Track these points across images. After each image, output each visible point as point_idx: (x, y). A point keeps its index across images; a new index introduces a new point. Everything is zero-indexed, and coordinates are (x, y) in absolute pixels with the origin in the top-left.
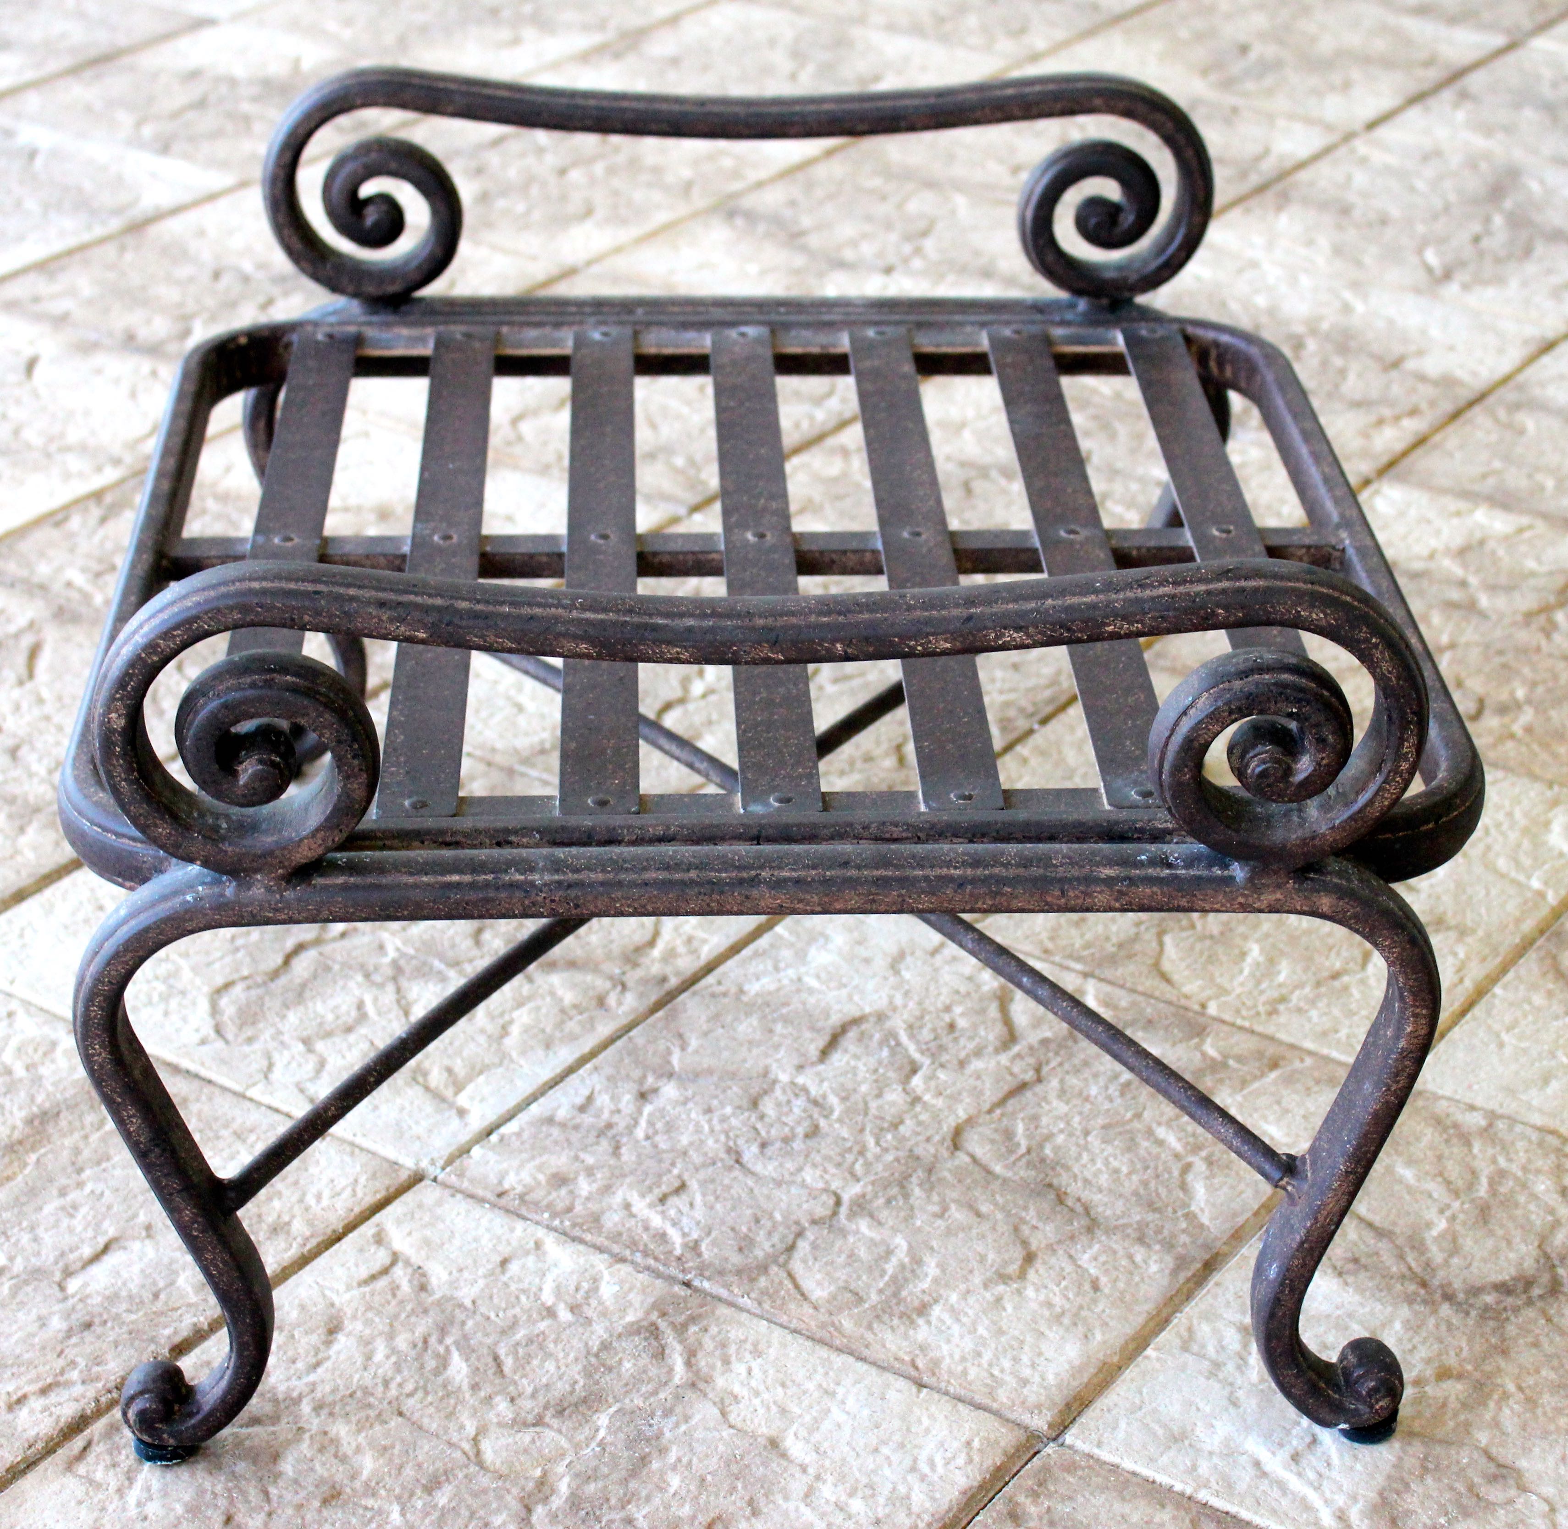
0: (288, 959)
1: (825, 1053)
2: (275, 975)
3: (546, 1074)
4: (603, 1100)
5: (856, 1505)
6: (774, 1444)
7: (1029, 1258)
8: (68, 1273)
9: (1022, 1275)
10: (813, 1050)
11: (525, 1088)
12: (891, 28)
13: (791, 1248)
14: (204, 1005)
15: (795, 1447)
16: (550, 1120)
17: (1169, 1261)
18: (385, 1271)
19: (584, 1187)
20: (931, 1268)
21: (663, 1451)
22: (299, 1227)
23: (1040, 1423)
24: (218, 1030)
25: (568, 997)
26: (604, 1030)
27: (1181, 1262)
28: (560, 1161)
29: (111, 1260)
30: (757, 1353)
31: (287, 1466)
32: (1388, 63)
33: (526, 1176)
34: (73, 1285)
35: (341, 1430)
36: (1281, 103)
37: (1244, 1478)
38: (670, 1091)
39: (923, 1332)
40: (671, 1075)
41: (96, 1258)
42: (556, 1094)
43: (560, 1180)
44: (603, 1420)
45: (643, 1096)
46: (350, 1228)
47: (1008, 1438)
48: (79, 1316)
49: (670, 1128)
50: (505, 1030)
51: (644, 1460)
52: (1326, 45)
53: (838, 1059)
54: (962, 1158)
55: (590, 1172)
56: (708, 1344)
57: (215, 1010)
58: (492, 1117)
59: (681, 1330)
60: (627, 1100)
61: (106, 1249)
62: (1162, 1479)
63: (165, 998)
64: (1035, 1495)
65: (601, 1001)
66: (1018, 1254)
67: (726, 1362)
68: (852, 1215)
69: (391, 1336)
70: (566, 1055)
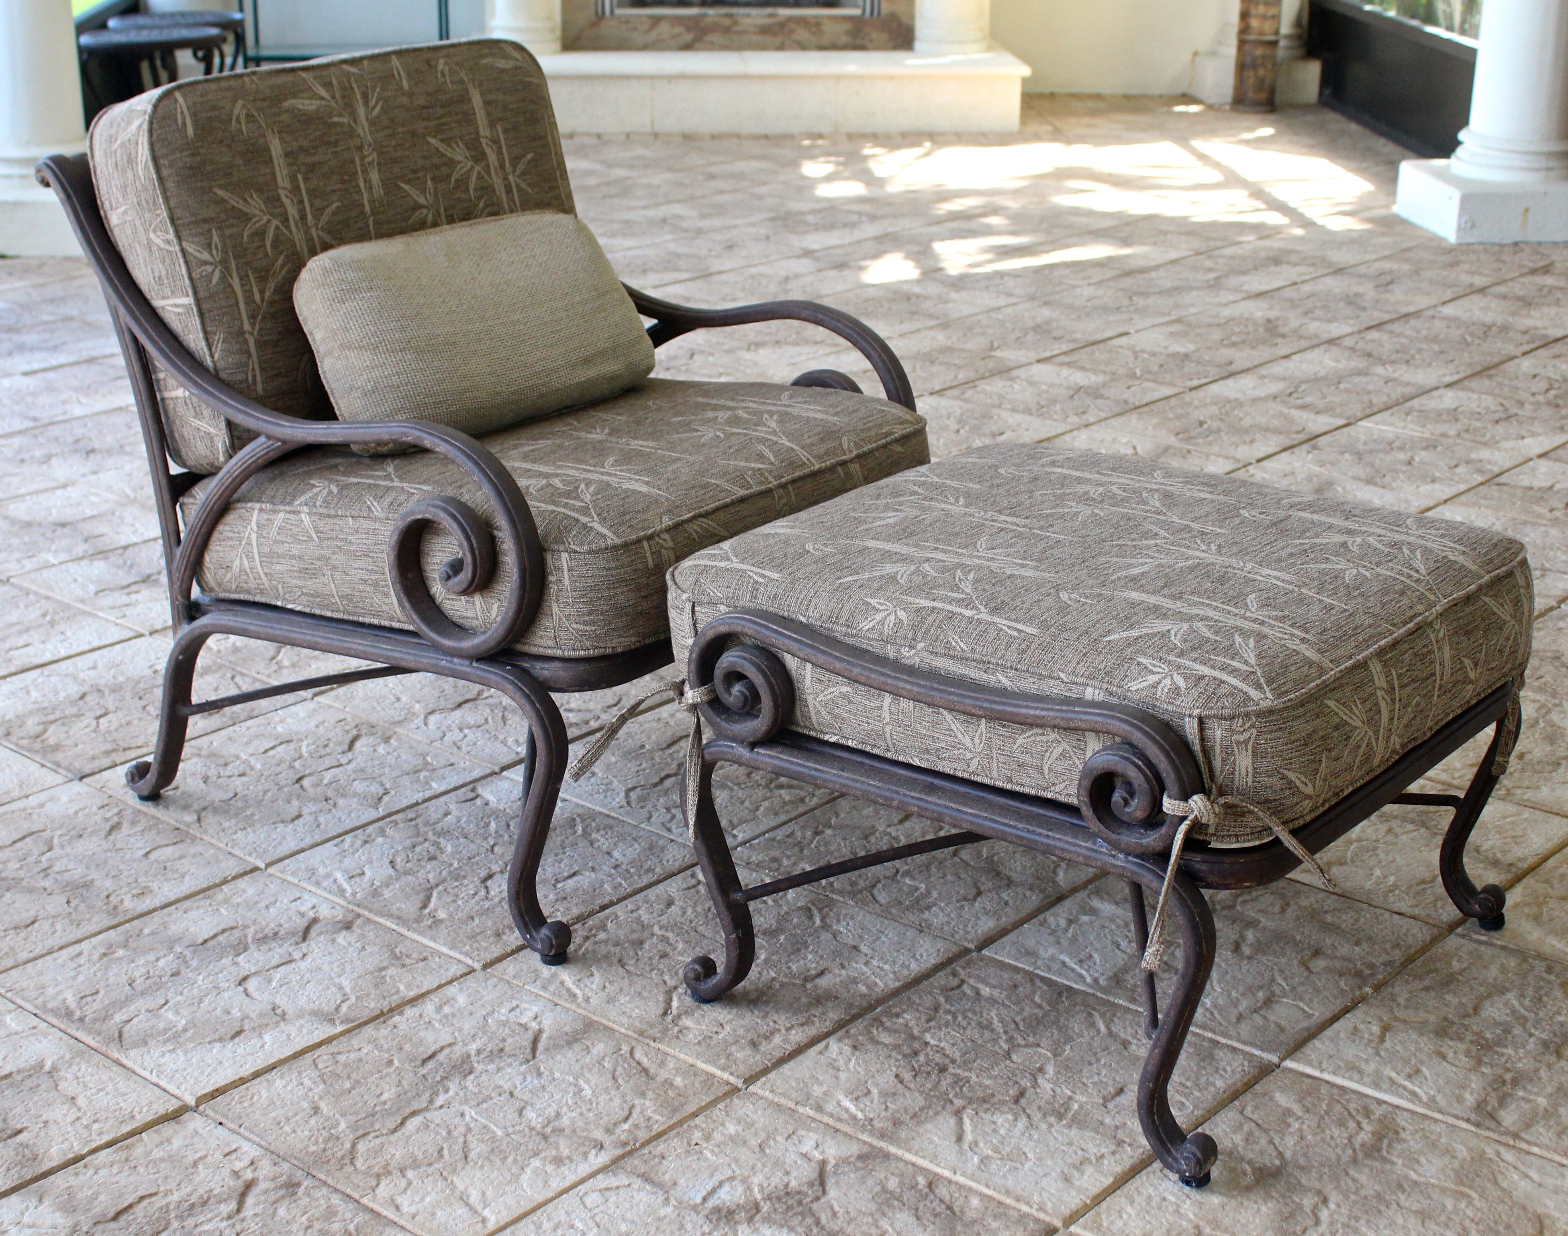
0: (662, 780)
1: (901, 822)
2: (655, 785)
3: (773, 824)
4: (799, 834)
5: (886, 967)
6: (855, 948)
7: (979, 894)
8: (557, 881)
9: (975, 899)
10: (896, 821)
11: (763, 828)
12: (1014, 410)
13: (874, 886)
14: (623, 794)
15: (864, 948)
16: (774, 839)
17: (1041, 896)
18: (694, 886)
19: (785, 862)
20: (935, 894)
21: (807, 947)
22: (658, 870)
23: (971, 946)
24: (628, 803)
25: (787, 798)
26: (801, 810)
27: (1046, 897)
28: (776, 853)
29: (575, 879)
30: (852, 918)
31: (646, 946)
32: (1276, 431)
33: (760, 858)
34: (559, 886)
35: (670, 935)
36: (1215, 448)
37: (1056, 966)
38: (829, 832)
39: (926, 915)
40: (830, 827)
41: (570, 877)
42: (778, 831)
43: (774, 860)
44: (782, 938)
45: (816, 833)
46: (680, 872)
47: (955, 949)
48: (562, 894)
49: (826, 844)
50: (757, 809)
51: (799, 950)
52: (1247, 422)
53: (907, 824)
54: (957, 859)
55: (789, 857)
56: (832, 914)
57: (627, 796)
58: (747, 837)
59: (820, 910)
60: (809, 834)
61: (574, 874)
62: (1020, 965)
63: (605, 791)
64: (964, 968)
65: (802, 800)
66: (974, 891)
67: (839, 921)
68: (903, 876)
69: (694, 907)
70: (783, 818)
